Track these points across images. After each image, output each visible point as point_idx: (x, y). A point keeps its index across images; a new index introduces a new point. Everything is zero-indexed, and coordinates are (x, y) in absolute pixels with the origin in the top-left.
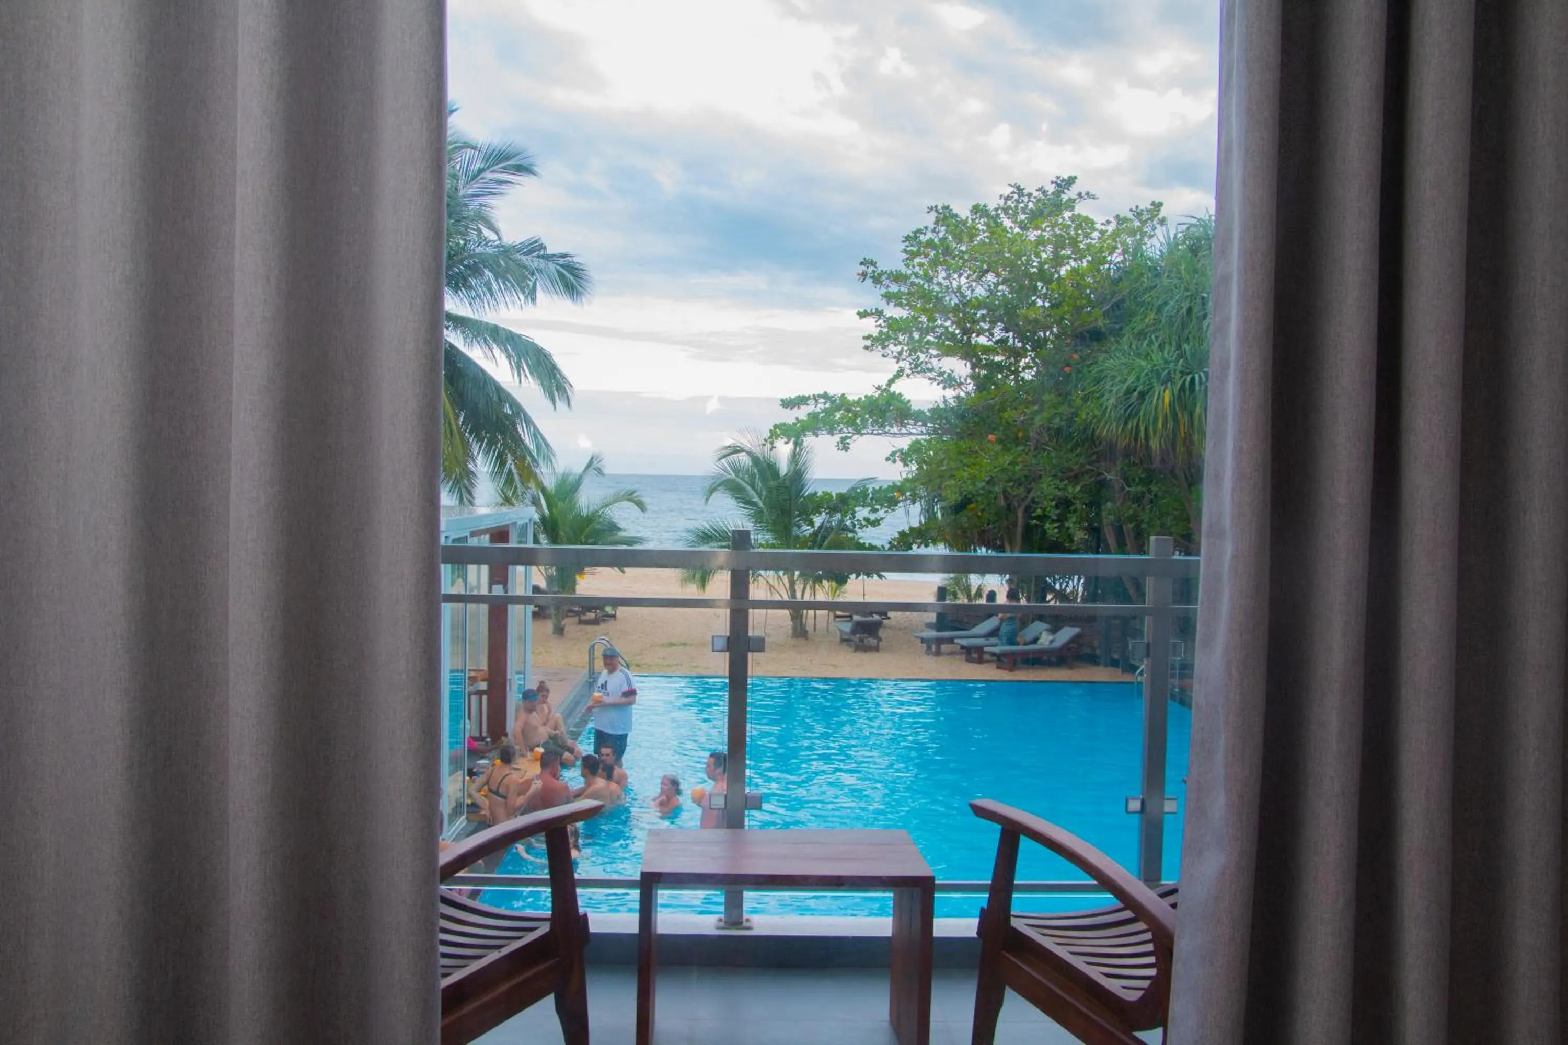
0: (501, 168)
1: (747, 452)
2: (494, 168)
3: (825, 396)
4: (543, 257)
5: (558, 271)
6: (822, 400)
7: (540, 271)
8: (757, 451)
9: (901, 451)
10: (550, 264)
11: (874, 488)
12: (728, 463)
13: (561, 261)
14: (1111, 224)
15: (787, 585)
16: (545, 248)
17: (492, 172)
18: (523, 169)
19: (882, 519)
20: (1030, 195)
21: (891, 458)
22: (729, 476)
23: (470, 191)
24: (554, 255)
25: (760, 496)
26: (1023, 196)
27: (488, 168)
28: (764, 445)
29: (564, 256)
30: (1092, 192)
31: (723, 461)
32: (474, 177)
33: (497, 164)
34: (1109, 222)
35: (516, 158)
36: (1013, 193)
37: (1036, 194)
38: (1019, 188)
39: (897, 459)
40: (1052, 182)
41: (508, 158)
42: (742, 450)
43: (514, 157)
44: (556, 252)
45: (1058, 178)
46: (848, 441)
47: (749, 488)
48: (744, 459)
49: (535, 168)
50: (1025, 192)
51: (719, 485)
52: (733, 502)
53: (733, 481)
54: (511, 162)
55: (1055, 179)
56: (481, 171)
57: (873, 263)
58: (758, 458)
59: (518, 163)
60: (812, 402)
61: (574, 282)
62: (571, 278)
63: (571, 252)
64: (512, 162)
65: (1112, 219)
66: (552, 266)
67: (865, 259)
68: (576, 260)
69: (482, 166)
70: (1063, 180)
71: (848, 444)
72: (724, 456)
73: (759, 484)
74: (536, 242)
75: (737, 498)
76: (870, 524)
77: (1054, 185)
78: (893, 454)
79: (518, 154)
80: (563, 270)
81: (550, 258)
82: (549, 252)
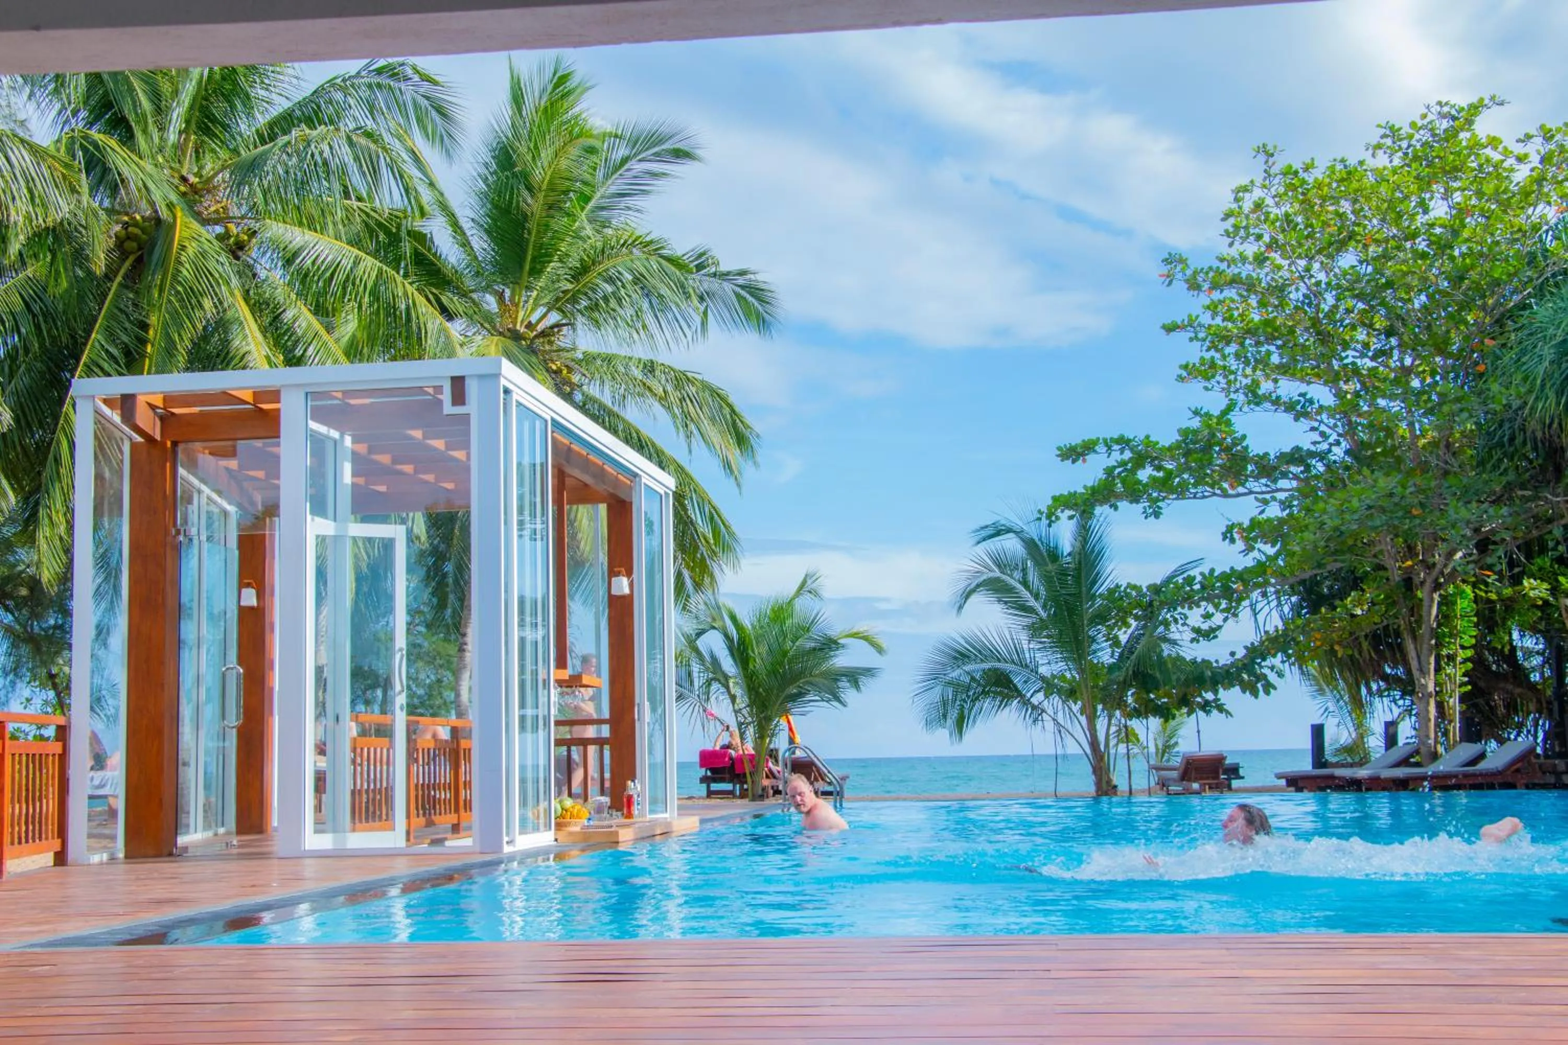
0: (653, 154)
1: (1016, 532)
2: (644, 156)
3: (1123, 442)
4: (715, 275)
5: (738, 295)
6: (1116, 447)
7: (712, 294)
8: (1032, 531)
9: (1240, 524)
10: (725, 284)
11: (1202, 574)
12: (987, 551)
13: (741, 281)
14: (1534, 140)
16: (716, 263)
17: (640, 161)
18: (681, 155)
19: (1220, 627)
21: (1227, 536)
22: (991, 575)
23: (613, 189)
24: (728, 273)
25: (1037, 597)
27: (635, 155)
28: (1040, 519)
29: (742, 273)
30: (1501, 96)
31: (980, 548)
33: (647, 149)
34: (1528, 137)
35: (670, 141)
38: (1391, 128)
39: (1236, 536)
40: (1444, 116)
41: (661, 142)
42: (1009, 530)
43: (670, 138)
44: (732, 268)
46: (1160, 507)
47: (1019, 586)
48: (1011, 545)
49: (699, 152)
51: (978, 586)
52: (998, 608)
53: (997, 580)
54: (663, 147)
56: (625, 160)
57: (1182, 260)
58: (1032, 540)
59: (677, 146)
60: (1101, 448)
61: (760, 308)
62: (756, 304)
63: (752, 268)
64: (667, 146)
65: (1533, 132)
66: (728, 287)
67: (1170, 254)
68: (759, 277)
69: (627, 153)
71: (1161, 513)
72: (981, 541)
73: (1033, 577)
74: (703, 255)
76: (1203, 636)
77: (1447, 119)
78: (1229, 530)
79: (675, 133)
80: (743, 293)
81: (724, 276)
82: (723, 268)
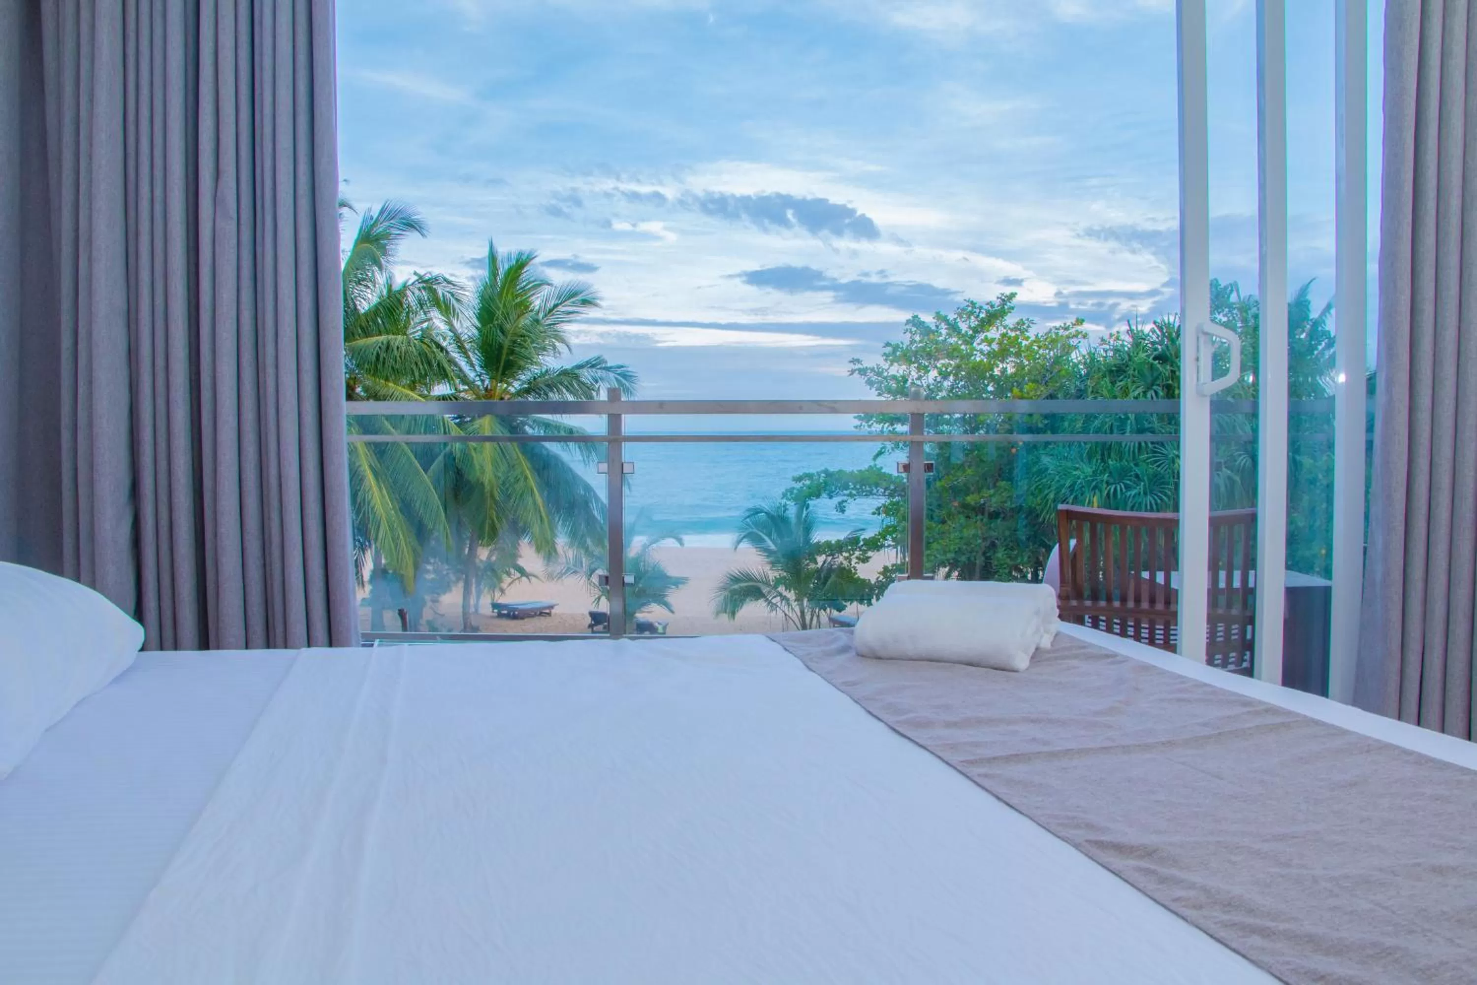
0: (571, 303)
1: (766, 513)
2: (565, 303)
4: (604, 368)
5: (616, 379)
7: (602, 379)
8: (774, 511)
9: (884, 507)
11: (864, 537)
12: (751, 520)
13: (619, 371)
15: (799, 614)
16: (606, 362)
17: (564, 306)
18: (586, 302)
19: (871, 558)
20: (981, 308)
21: (878, 512)
22: (751, 531)
23: (549, 322)
24: (611, 367)
25: (777, 546)
26: (975, 308)
27: (561, 304)
29: (619, 367)
31: (748, 520)
32: (551, 311)
33: (568, 300)
36: (968, 306)
37: (986, 307)
38: (972, 303)
39: (881, 513)
40: (998, 298)
41: (578, 294)
42: (760, 511)
43: (581, 293)
44: (612, 365)
45: (1003, 294)
46: (844, 504)
47: (766, 538)
48: (764, 517)
49: (597, 301)
50: (977, 306)
52: (753, 549)
53: (754, 534)
55: (1000, 296)
56: (556, 306)
57: (858, 361)
58: (774, 515)
59: (583, 298)
60: (815, 477)
63: (625, 364)
66: (611, 375)
67: (853, 358)
68: (628, 369)
69: (558, 300)
70: (1006, 296)
71: (844, 507)
72: (748, 517)
74: (599, 358)
75: (756, 548)
76: (863, 562)
77: (999, 300)
78: (878, 509)
79: (584, 291)
80: (619, 378)
81: (608, 369)
82: (609, 365)
